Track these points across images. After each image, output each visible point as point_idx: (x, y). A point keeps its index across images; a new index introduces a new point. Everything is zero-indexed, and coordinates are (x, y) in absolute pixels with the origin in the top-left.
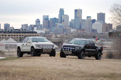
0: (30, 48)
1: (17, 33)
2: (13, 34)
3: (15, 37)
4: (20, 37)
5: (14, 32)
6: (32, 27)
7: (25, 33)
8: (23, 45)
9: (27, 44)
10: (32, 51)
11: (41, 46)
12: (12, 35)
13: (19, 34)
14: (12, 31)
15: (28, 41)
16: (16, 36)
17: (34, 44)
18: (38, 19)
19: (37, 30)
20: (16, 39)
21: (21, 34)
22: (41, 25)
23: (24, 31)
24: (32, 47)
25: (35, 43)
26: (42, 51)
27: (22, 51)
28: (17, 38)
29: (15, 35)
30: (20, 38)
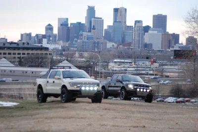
0: (61, 87)
1: (14, 49)
2: (7, 52)
3: (9, 56)
4: (19, 56)
5: (9, 48)
6: (40, 38)
7: (27, 49)
8: (48, 82)
9: (54, 82)
10: (63, 93)
11: (79, 85)
12: (5, 54)
13: (17, 52)
14: (6, 46)
15: (56, 77)
16: (13, 56)
17: (67, 82)
18: (49, 25)
19: (48, 43)
20: (13, 60)
21: (21, 52)
22: (55, 36)
23: (26, 46)
24: (64, 86)
25: (69, 80)
26: (81, 94)
27: (45, 92)
28: (14, 58)
29: (10, 54)
30: (18, 58)
